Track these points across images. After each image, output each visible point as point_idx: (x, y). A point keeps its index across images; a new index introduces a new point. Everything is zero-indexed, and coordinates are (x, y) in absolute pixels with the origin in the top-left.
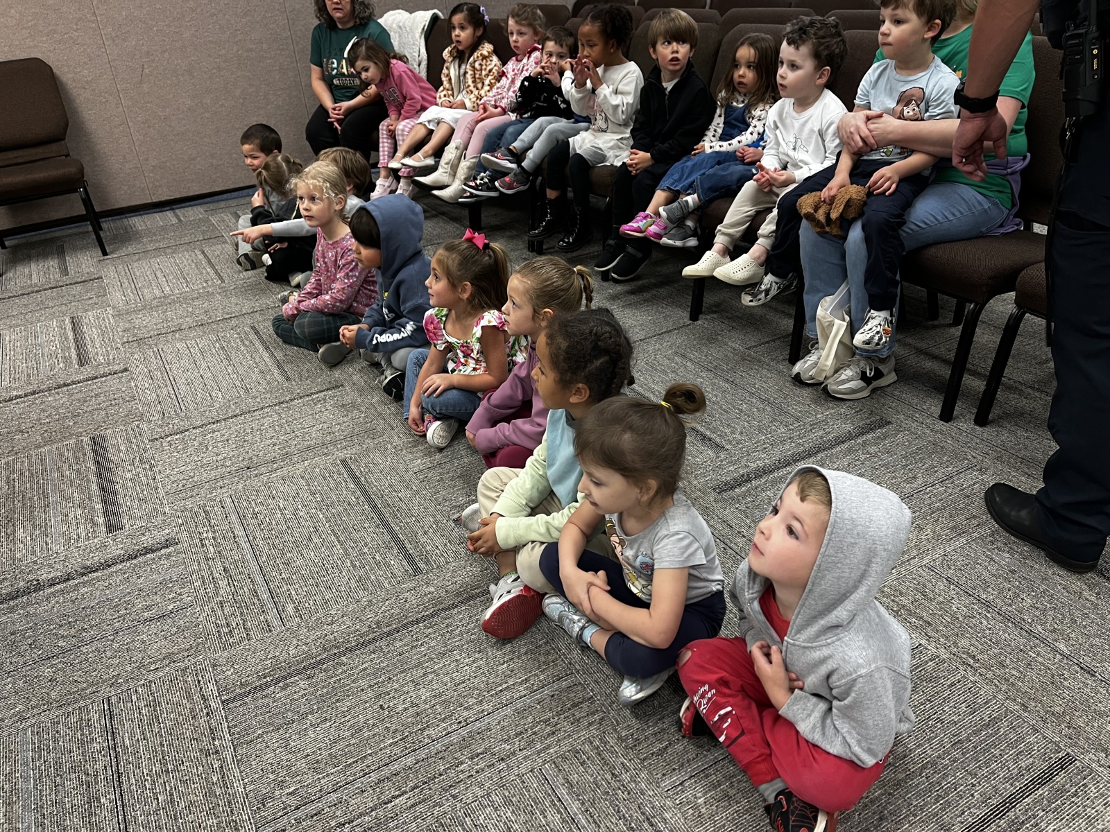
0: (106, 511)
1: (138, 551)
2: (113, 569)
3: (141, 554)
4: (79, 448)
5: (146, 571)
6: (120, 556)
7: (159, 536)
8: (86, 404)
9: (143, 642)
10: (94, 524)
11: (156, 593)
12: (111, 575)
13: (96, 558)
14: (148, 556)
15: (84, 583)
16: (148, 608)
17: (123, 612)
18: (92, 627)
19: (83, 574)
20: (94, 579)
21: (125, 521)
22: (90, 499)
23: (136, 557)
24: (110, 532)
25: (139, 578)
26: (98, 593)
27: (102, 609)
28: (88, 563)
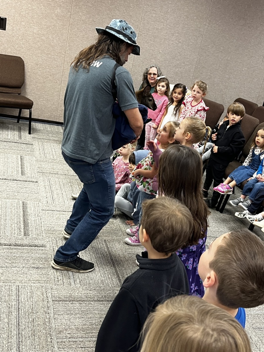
0: (24, 228)
1: (33, 245)
2: (25, 247)
3: (34, 246)
4: (18, 204)
5: (35, 252)
6: (27, 244)
7: (40, 243)
8: (22, 189)
9: (31, 273)
10: (20, 231)
11: (37, 260)
12: (24, 249)
13: (19, 242)
14: (36, 247)
15: (15, 248)
16: (34, 264)
17: (26, 262)
18: (16, 263)
19: (15, 246)
20: (18, 248)
21: (30, 234)
22: (20, 222)
23: (32, 246)
24: (25, 235)
25: (32, 253)
26: (19, 253)
27: (20, 259)
28: (17, 243)
